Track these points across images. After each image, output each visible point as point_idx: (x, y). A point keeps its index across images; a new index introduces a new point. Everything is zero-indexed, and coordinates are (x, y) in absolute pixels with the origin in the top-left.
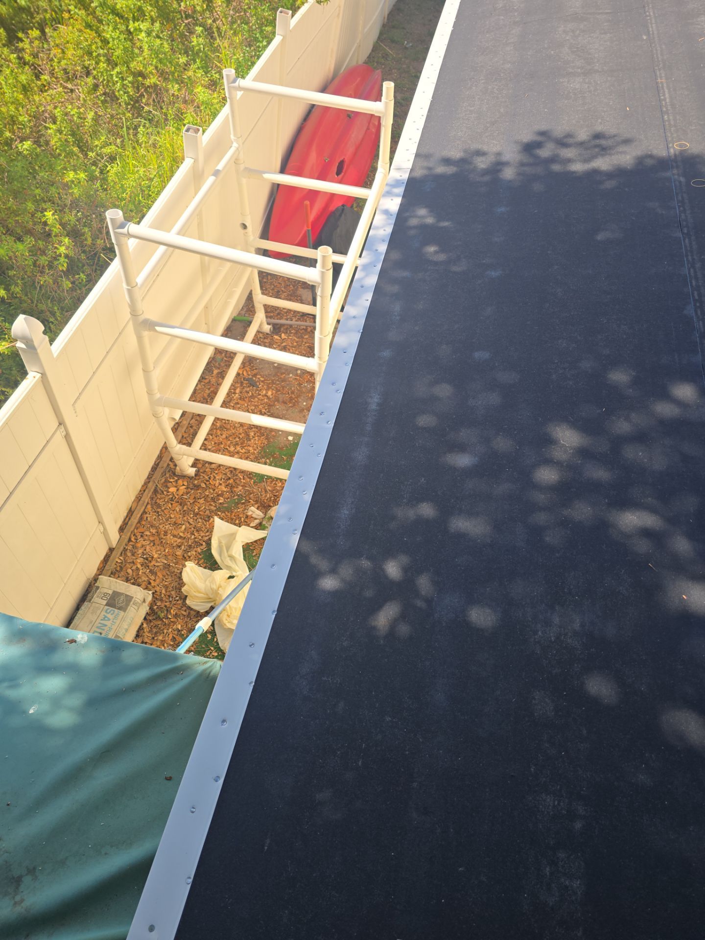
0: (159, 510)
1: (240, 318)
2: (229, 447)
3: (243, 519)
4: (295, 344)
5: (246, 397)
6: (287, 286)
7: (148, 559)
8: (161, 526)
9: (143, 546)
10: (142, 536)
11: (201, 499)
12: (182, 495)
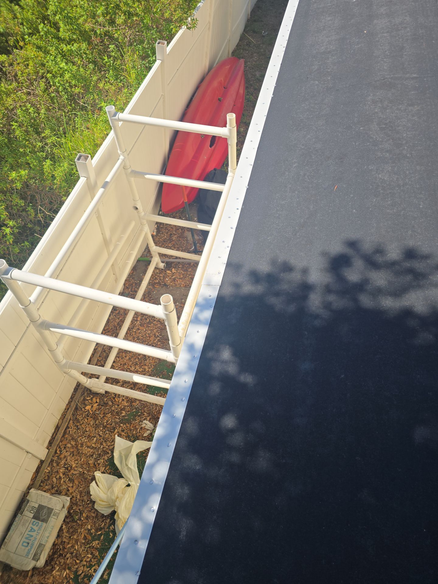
0: (78, 424)
1: (141, 259)
2: (131, 367)
3: (138, 430)
4: (182, 276)
5: (145, 324)
6: (177, 229)
7: (68, 468)
8: (79, 439)
9: (65, 457)
10: (65, 448)
11: (109, 413)
12: (95, 411)
